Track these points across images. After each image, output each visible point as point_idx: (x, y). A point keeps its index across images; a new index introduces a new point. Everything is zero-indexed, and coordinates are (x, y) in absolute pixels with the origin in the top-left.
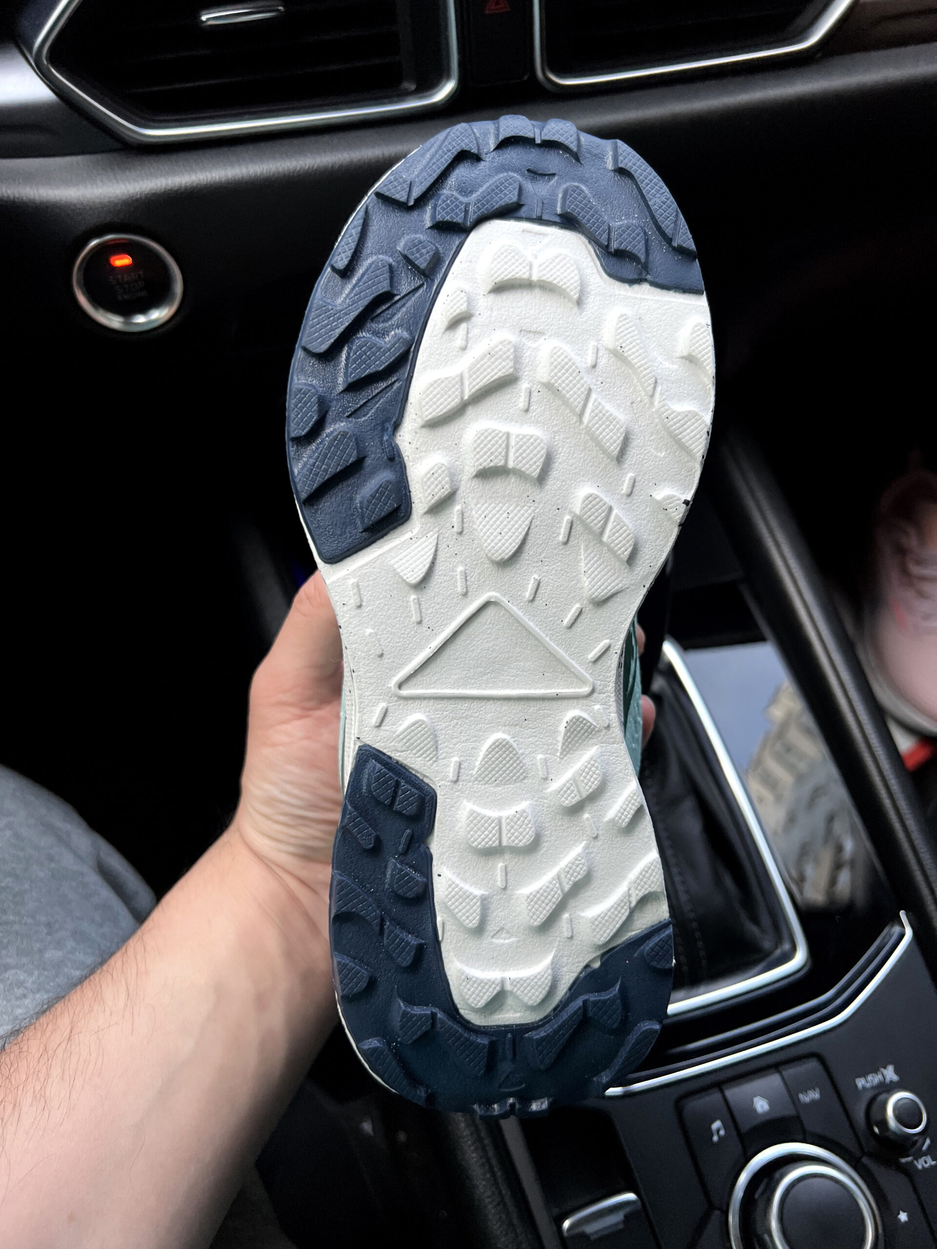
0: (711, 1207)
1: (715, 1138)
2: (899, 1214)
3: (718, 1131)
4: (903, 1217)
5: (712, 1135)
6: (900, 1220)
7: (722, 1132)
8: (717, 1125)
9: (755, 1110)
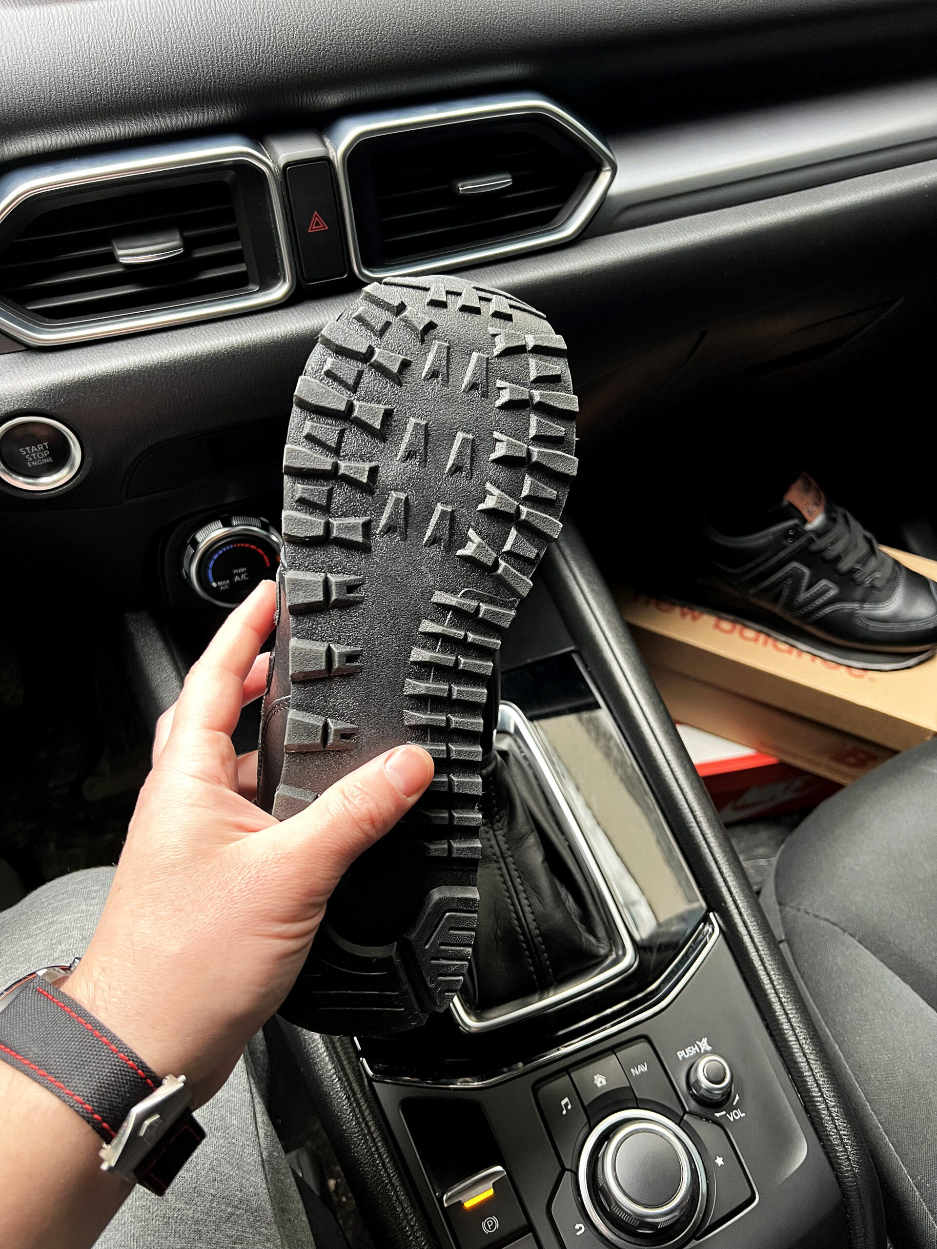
0: (564, 1170)
2: (715, 1158)
3: (566, 1105)
4: (719, 1161)
5: (563, 1110)
6: (715, 1164)
7: (569, 1107)
8: (566, 1100)
9: (596, 1085)
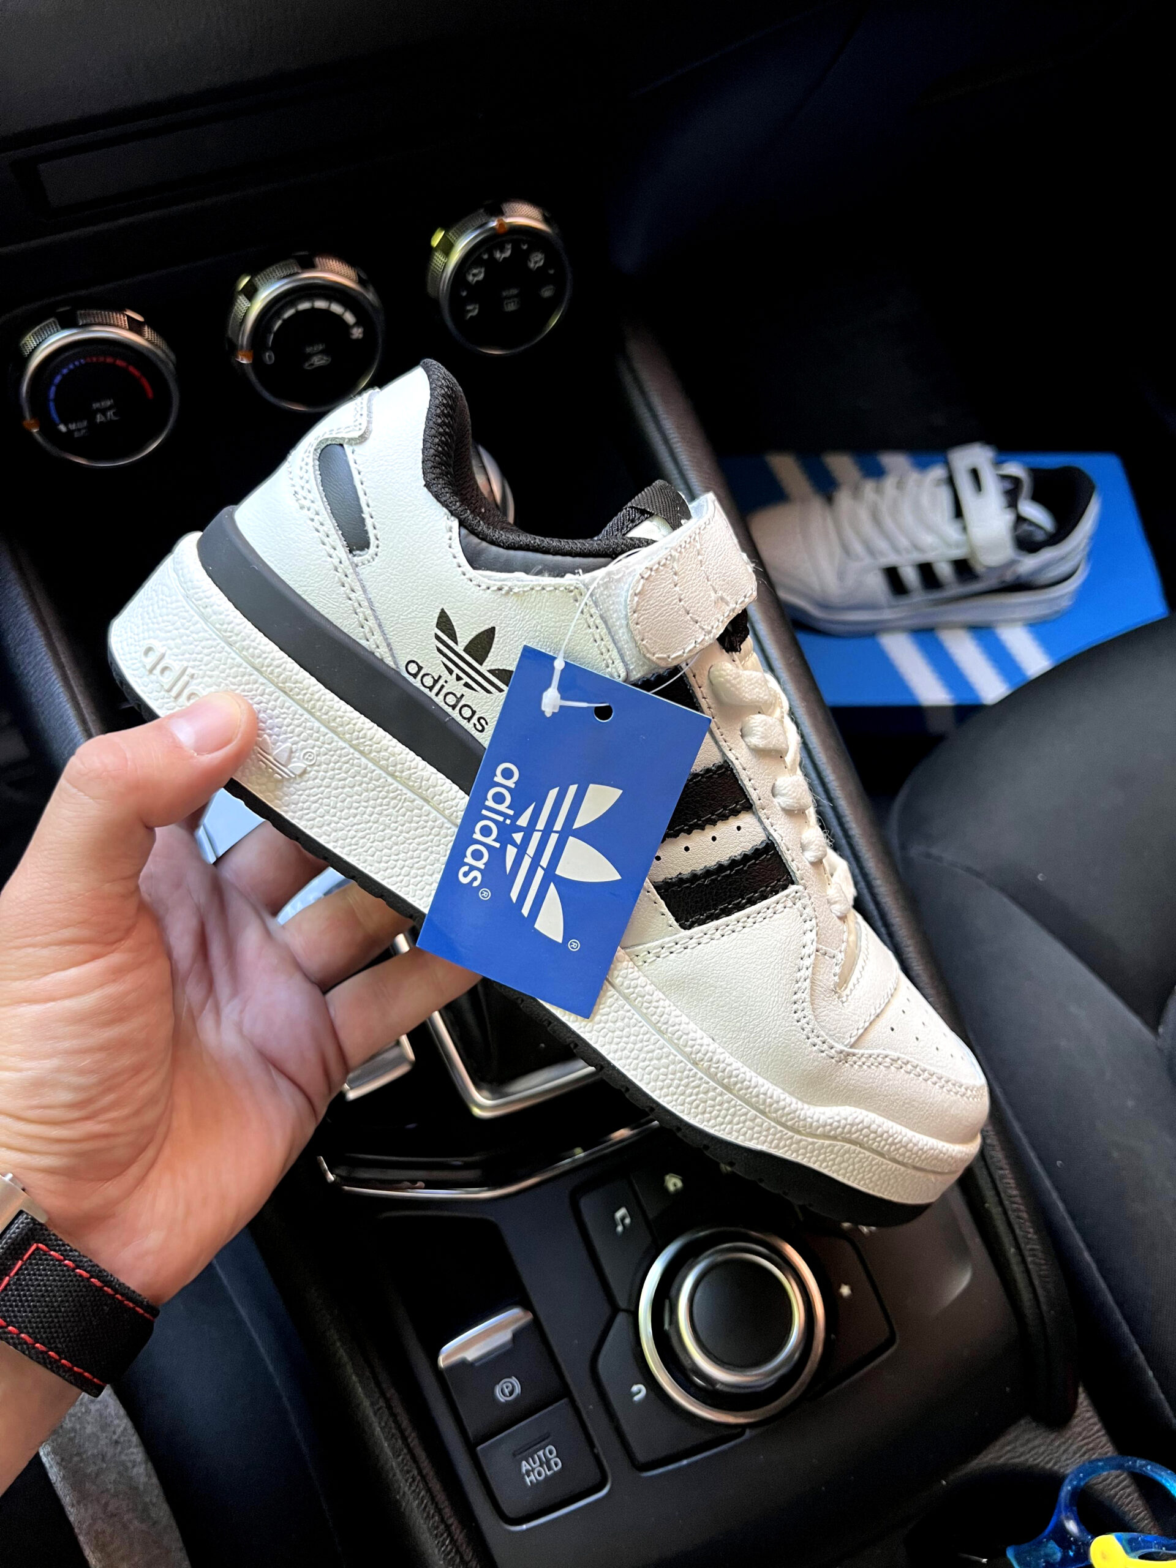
0: (615, 1310)
1: (620, 1229)
2: (840, 1287)
3: (623, 1219)
4: (845, 1290)
5: (616, 1226)
6: (841, 1295)
7: (628, 1221)
8: (621, 1213)
9: (666, 1191)
